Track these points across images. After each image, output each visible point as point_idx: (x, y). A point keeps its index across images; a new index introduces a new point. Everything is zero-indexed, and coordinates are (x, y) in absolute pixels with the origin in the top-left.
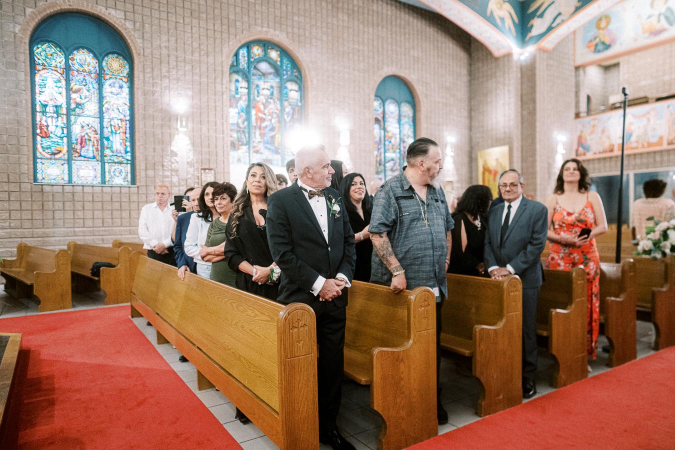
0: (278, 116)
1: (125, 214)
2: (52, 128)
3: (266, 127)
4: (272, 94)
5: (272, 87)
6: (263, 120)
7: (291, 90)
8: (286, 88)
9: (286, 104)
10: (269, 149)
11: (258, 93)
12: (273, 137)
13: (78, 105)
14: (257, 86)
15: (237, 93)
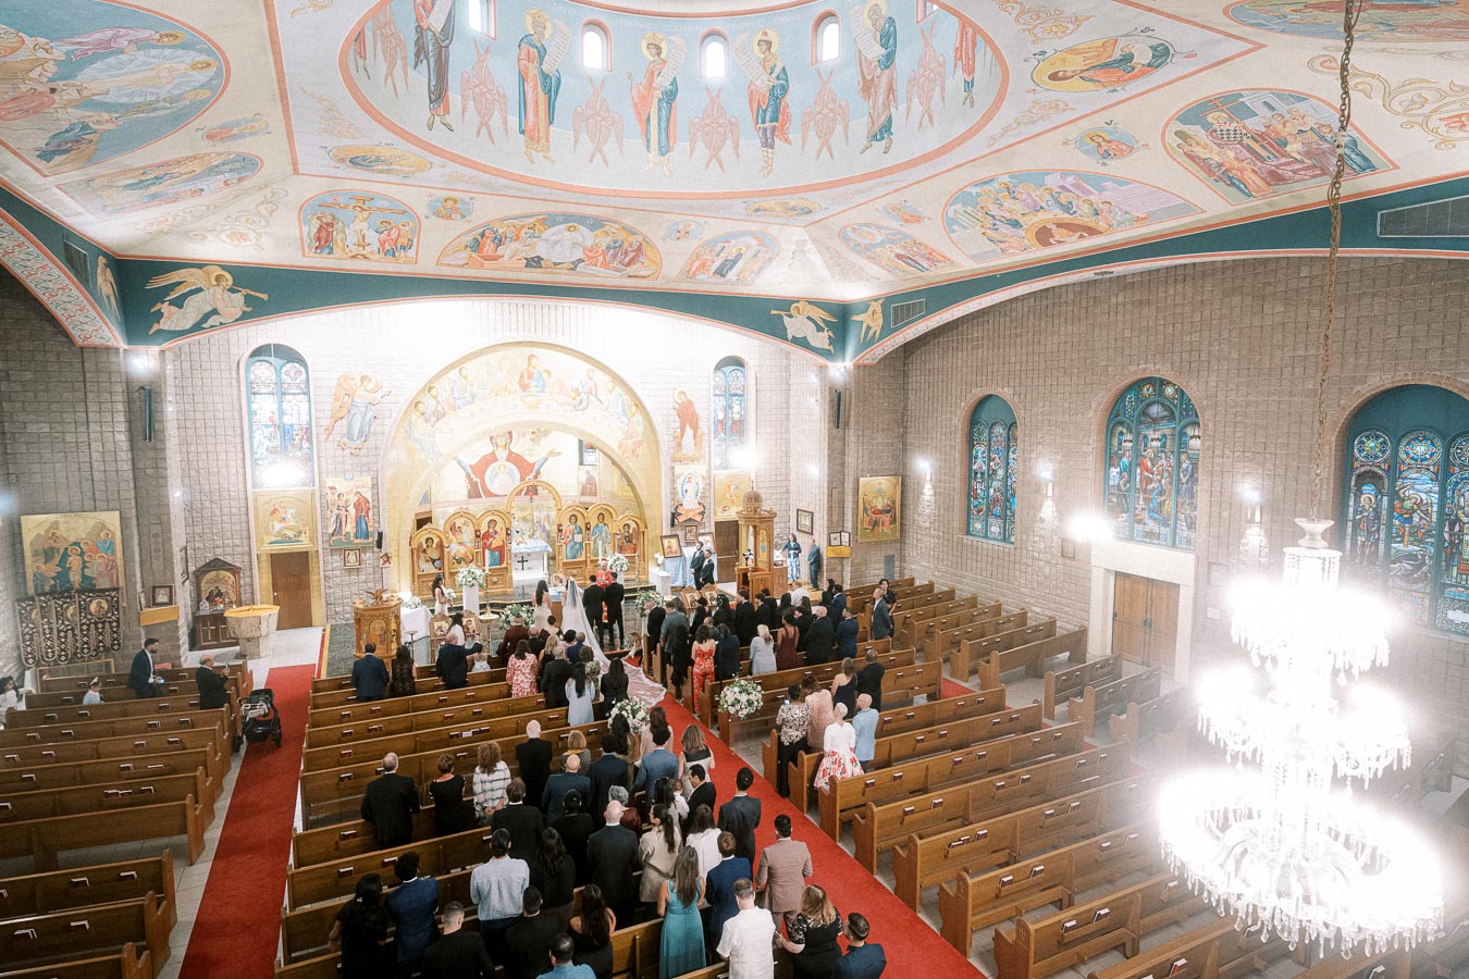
0: (1170, 476)
1: (1006, 571)
2: (979, 491)
3: (1154, 489)
4: (1164, 445)
5: (1164, 436)
6: (1150, 481)
7: (1192, 438)
8: (1185, 434)
9: (1183, 457)
10: (1155, 520)
11: (1146, 446)
12: (1161, 504)
13: (993, 470)
14: (1145, 437)
15: (1120, 449)
